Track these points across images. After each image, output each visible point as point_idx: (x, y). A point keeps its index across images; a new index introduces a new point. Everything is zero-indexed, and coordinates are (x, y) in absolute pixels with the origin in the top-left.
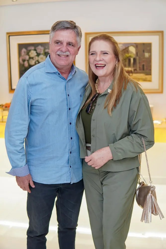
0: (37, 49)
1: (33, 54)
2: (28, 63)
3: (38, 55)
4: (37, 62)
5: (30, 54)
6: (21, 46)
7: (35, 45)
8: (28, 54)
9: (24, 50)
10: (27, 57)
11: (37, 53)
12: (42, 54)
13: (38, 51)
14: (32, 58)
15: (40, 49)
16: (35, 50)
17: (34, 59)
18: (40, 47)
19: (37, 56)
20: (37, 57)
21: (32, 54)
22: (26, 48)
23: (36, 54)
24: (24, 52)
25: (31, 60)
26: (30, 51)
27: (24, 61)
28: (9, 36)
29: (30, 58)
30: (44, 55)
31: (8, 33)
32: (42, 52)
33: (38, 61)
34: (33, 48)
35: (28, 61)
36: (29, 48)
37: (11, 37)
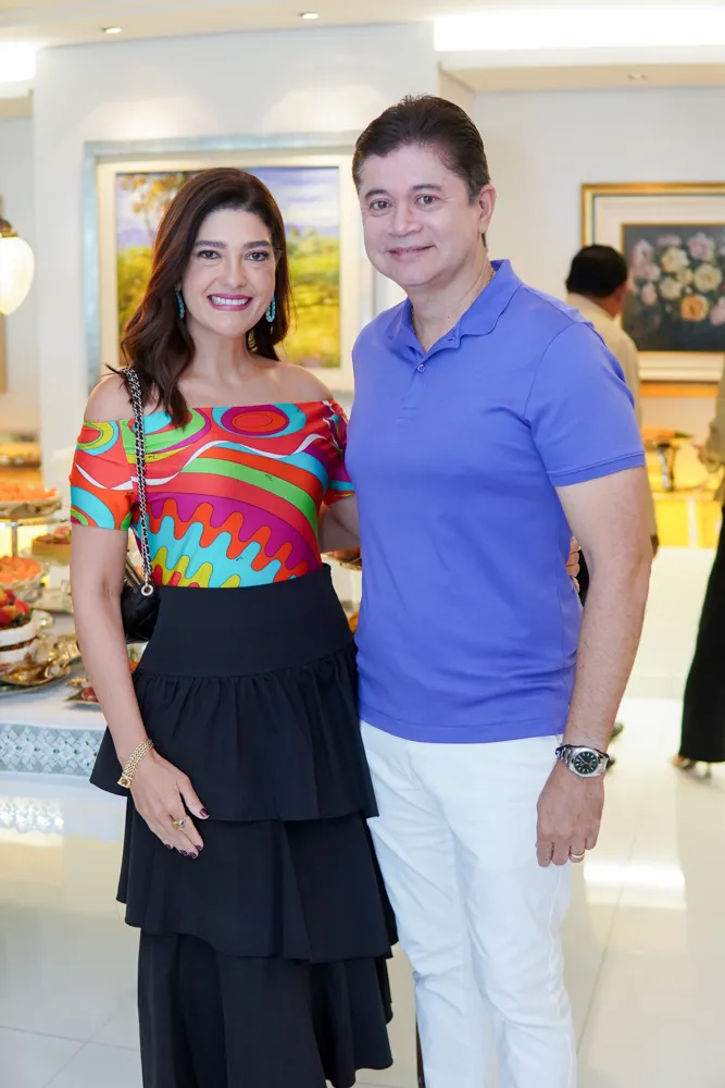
0: (690, 243)
1: (676, 259)
2: (658, 291)
3: (694, 264)
4: (689, 290)
5: (665, 260)
6: (632, 235)
7: (685, 232)
8: (657, 260)
9: (642, 247)
10: (655, 272)
11: (689, 257)
12: (709, 263)
13: (695, 252)
14: (673, 275)
15: (703, 246)
16: (684, 247)
17: (679, 277)
18: (701, 239)
19: (687, 268)
20: (689, 275)
21: (671, 260)
22: (652, 242)
23: (685, 262)
24: (644, 253)
25: (668, 281)
26: (665, 249)
27: (642, 283)
28: (594, 197)
29: (665, 274)
30: (715, 267)
31: (586, 187)
32: (710, 255)
33: (692, 286)
34: (675, 241)
35: (656, 284)
36: (663, 241)
37: (599, 201)
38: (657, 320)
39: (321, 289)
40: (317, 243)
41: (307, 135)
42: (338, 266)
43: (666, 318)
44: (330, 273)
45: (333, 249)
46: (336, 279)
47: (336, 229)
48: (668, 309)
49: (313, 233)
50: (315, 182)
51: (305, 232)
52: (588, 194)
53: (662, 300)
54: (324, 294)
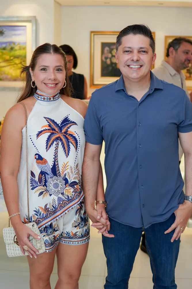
5: (113, 52)
6: (104, 45)
8: (111, 52)
9: (107, 49)
10: (110, 55)
24: (107, 50)
25: (113, 58)
26: (113, 49)
27: (106, 58)
28: (94, 35)
31: (92, 32)
35: (110, 59)
36: (112, 47)
37: (96, 36)
38: (110, 68)
39: (21, 59)
40: (20, 47)
41: (17, 17)
42: (26, 53)
43: (113, 68)
44: (24, 55)
45: (24, 48)
46: (25, 57)
47: (25, 43)
48: (114, 65)
49: (19, 44)
50: (19, 30)
51: (17, 44)
52: (92, 34)
53: (112, 63)
54: (22, 61)
